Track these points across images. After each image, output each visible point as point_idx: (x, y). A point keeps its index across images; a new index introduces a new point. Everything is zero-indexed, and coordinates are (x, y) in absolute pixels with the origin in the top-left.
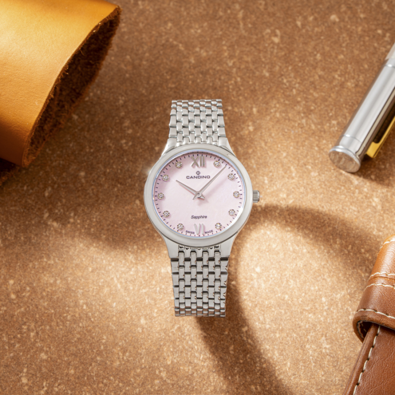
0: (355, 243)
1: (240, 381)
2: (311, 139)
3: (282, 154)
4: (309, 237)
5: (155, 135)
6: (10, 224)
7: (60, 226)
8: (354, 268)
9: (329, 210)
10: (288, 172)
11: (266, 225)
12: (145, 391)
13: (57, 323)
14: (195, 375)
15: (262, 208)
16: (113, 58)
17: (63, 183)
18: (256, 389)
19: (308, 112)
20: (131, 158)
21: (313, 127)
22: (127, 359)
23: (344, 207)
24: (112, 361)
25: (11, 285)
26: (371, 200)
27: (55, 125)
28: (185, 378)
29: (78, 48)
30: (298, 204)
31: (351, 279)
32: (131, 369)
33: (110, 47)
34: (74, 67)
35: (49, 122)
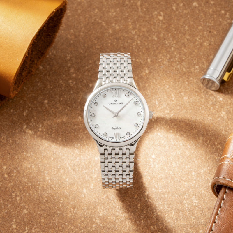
0: (212, 139)
1: (144, 224)
2: (183, 77)
3: (166, 86)
4: (184, 136)
5: (89, 77)
6: (3, 132)
7: (34, 133)
8: (211, 154)
9: (195, 120)
10: (170, 97)
11: (157, 129)
12: (87, 231)
13: (33, 191)
14: (117, 221)
15: (155, 119)
16: (63, 32)
17: (34, 107)
18: (154, 228)
19: (181, 61)
20: (75, 91)
21: (184, 70)
22: (76, 212)
23: (204, 118)
24: (67, 214)
25: (5, 169)
26: (220, 113)
27: (29, 73)
28: (111, 223)
29: (42, 26)
30: (176, 116)
31: (209, 161)
32: (78, 218)
33: (61, 25)
34: (39, 37)
35: (25, 71)
